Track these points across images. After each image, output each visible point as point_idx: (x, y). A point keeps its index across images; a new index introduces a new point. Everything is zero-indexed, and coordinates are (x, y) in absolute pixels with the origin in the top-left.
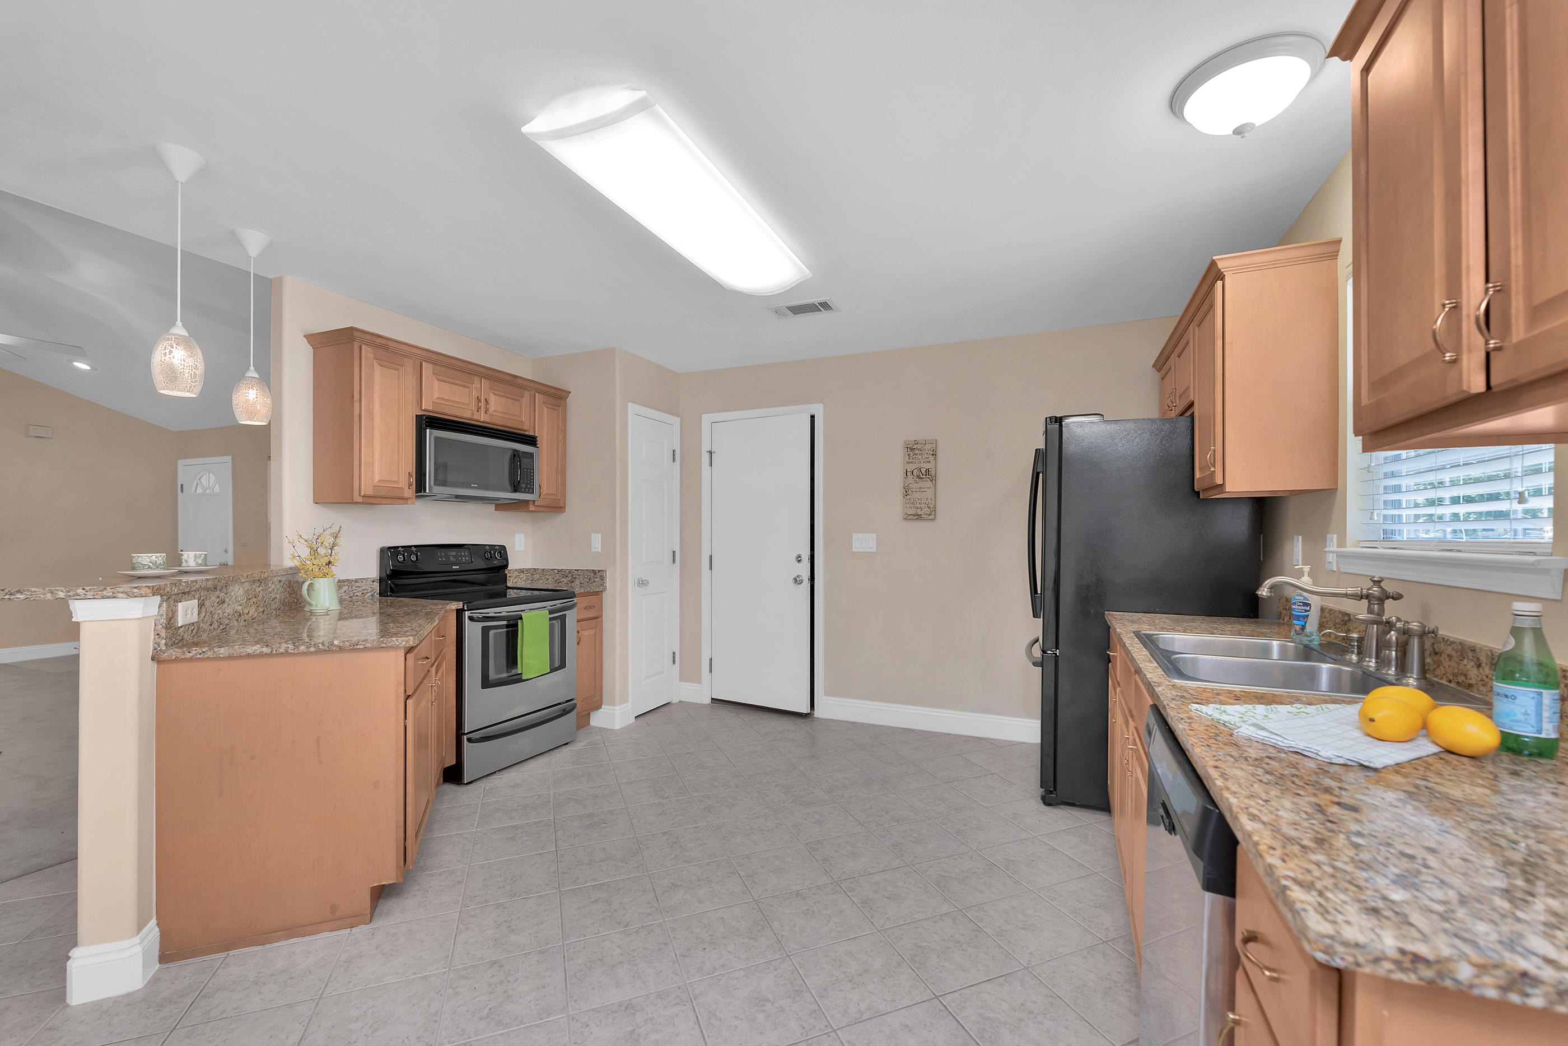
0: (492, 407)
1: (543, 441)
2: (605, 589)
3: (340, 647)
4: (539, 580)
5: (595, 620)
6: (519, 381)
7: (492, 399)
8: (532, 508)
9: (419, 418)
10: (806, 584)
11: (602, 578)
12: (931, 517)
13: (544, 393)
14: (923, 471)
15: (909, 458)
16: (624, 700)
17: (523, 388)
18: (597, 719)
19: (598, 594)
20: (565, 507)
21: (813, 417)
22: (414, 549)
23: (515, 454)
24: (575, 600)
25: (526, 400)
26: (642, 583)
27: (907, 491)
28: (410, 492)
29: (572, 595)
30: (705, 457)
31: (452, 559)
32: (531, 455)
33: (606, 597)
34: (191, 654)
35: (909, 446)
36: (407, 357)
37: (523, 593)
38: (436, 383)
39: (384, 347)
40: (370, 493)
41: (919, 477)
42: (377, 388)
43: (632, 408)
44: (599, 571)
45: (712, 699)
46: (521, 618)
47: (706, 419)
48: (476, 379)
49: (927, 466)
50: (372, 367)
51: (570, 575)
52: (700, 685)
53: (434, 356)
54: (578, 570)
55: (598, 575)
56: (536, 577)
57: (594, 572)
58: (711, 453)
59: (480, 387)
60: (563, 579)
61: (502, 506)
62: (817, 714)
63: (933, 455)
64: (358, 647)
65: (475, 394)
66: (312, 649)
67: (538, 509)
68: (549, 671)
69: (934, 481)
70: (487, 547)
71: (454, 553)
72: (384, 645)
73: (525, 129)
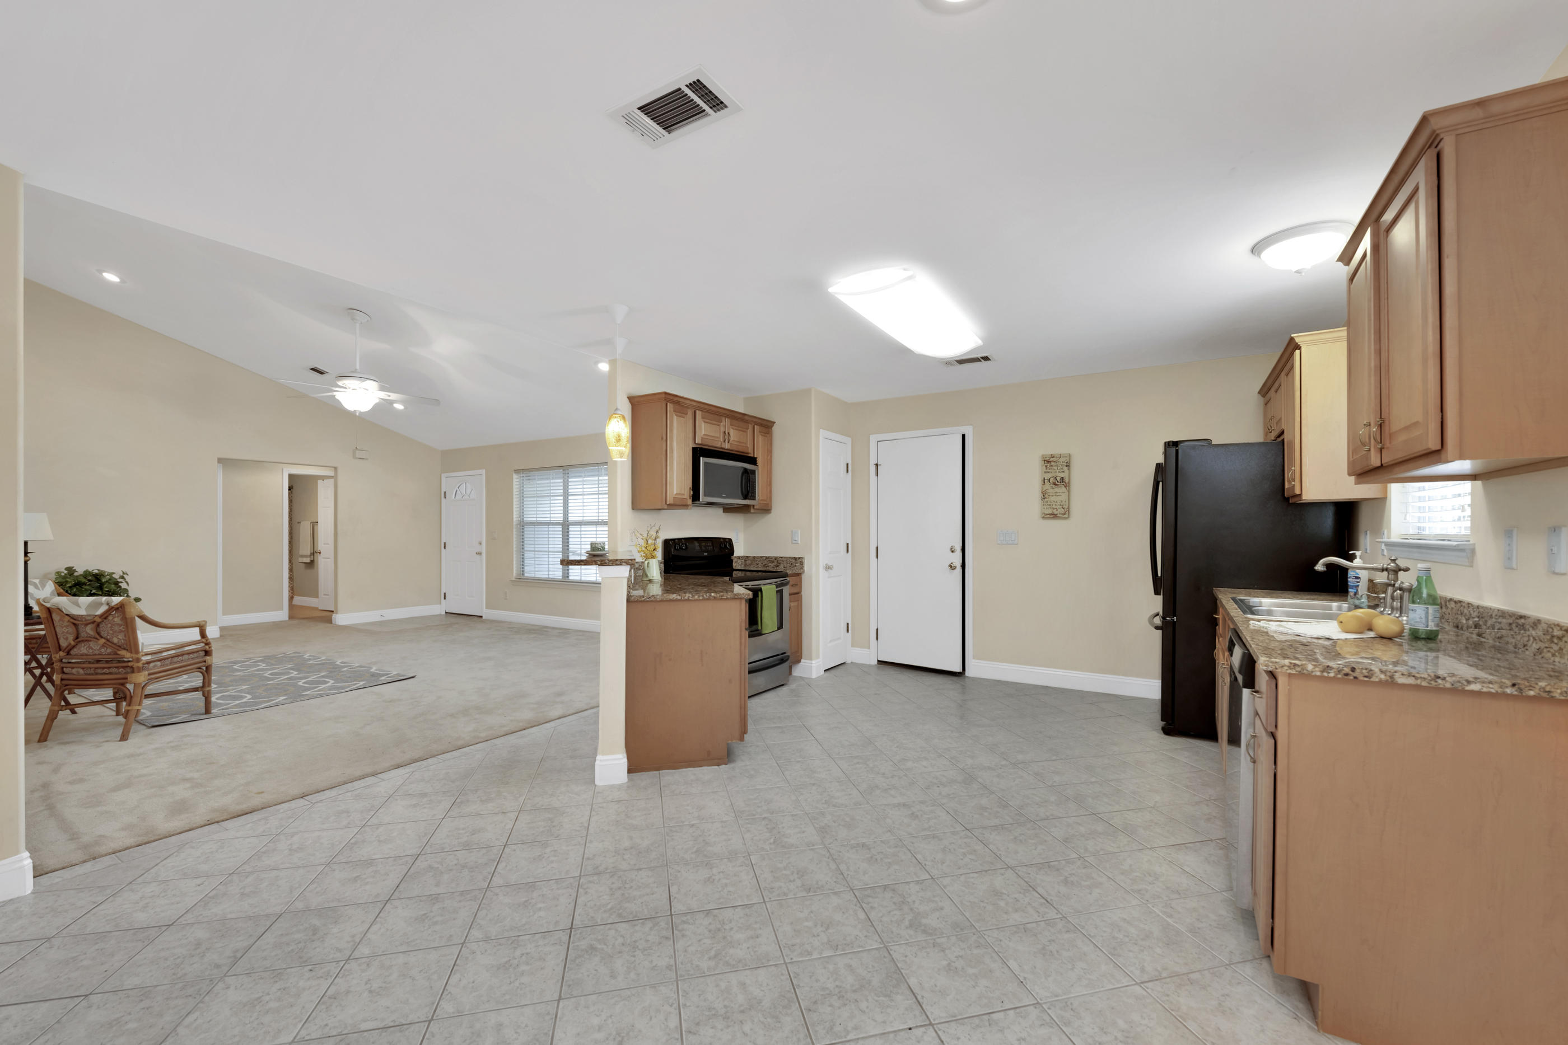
0: (732, 438)
1: (759, 461)
2: (804, 572)
3: (715, 597)
4: (751, 564)
5: (797, 595)
6: (746, 417)
7: (732, 432)
8: (752, 511)
9: (694, 450)
10: (959, 569)
11: (802, 563)
12: (1065, 516)
13: (760, 425)
14: (1058, 479)
15: (1046, 469)
16: (818, 657)
17: (747, 422)
18: (798, 671)
19: (799, 575)
20: (771, 509)
21: (964, 436)
22: (683, 541)
23: (745, 471)
24: (788, 579)
25: (750, 431)
26: (828, 568)
27: (1044, 495)
28: (690, 502)
29: (786, 575)
30: (873, 469)
31: (703, 548)
32: (753, 472)
33: (804, 577)
34: (644, 599)
35: (1046, 459)
36: (688, 408)
37: (748, 574)
38: (703, 425)
39: (677, 403)
40: (672, 502)
41: (1054, 484)
42: (675, 431)
43: (823, 433)
44: (799, 558)
45: (878, 661)
46: (761, 590)
47: (873, 439)
48: (723, 418)
49: (1062, 475)
50: (672, 418)
51: (776, 561)
52: (868, 650)
53: (702, 406)
54: (782, 557)
55: (798, 561)
56: (748, 562)
57: (795, 559)
58: (877, 465)
59: (726, 422)
60: (770, 564)
61: (728, 509)
62: (967, 674)
63: (1067, 466)
64: (724, 597)
65: (722, 429)
66: (701, 598)
67: (756, 511)
68: (776, 629)
69: (1068, 487)
70: (722, 540)
71: (704, 544)
72: (736, 597)
73: (830, 290)
